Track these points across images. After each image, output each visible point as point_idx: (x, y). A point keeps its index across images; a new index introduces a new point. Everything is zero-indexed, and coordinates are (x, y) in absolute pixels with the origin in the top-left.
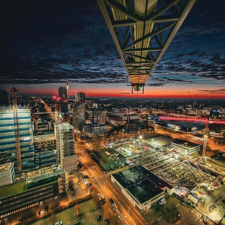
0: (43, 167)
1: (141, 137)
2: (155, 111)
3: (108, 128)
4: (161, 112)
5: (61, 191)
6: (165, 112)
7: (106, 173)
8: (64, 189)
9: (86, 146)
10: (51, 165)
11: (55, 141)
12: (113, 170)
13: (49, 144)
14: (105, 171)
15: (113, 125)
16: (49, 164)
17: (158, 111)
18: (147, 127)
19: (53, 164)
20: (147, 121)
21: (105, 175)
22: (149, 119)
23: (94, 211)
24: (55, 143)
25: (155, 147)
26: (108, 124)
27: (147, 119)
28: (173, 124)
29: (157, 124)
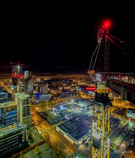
0: (7, 126)
1: (72, 101)
2: (80, 83)
3: (50, 96)
4: (84, 83)
5: (23, 141)
6: (86, 83)
7: (52, 126)
8: (25, 139)
9: (36, 109)
10: (13, 124)
11: (16, 106)
12: (57, 123)
13: (12, 109)
14: (51, 124)
15: (53, 94)
16: (11, 123)
17: (82, 83)
18: (76, 94)
19: (14, 123)
20: (75, 90)
21: (52, 127)
22: (77, 89)
23: (47, 150)
24: (16, 108)
25: (82, 106)
26: (49, 93)
27: (75, 88)
28: (92, 91)
29: (82, 91)
